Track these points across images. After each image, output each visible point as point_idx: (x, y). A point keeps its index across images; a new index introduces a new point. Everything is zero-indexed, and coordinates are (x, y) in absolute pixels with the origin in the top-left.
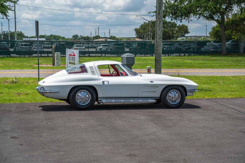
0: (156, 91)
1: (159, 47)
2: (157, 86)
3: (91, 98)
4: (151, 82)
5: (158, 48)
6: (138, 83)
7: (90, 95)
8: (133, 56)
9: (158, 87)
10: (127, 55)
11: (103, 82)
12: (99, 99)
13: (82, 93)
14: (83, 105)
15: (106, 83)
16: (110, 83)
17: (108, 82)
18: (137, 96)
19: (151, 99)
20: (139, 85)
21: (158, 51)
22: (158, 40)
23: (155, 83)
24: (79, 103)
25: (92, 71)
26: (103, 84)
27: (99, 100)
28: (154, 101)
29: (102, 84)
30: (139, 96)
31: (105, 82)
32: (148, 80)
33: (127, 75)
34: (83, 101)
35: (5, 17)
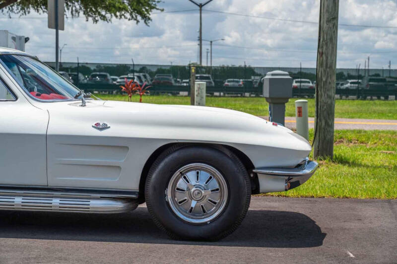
0: (119, 167)
1: (327, 44)
2: (121, 145)
5: (325, 47)
8: (289, 77)
10: (273, 75)
21: (324, 56)
22: (325, 25)
35: (142, 21)
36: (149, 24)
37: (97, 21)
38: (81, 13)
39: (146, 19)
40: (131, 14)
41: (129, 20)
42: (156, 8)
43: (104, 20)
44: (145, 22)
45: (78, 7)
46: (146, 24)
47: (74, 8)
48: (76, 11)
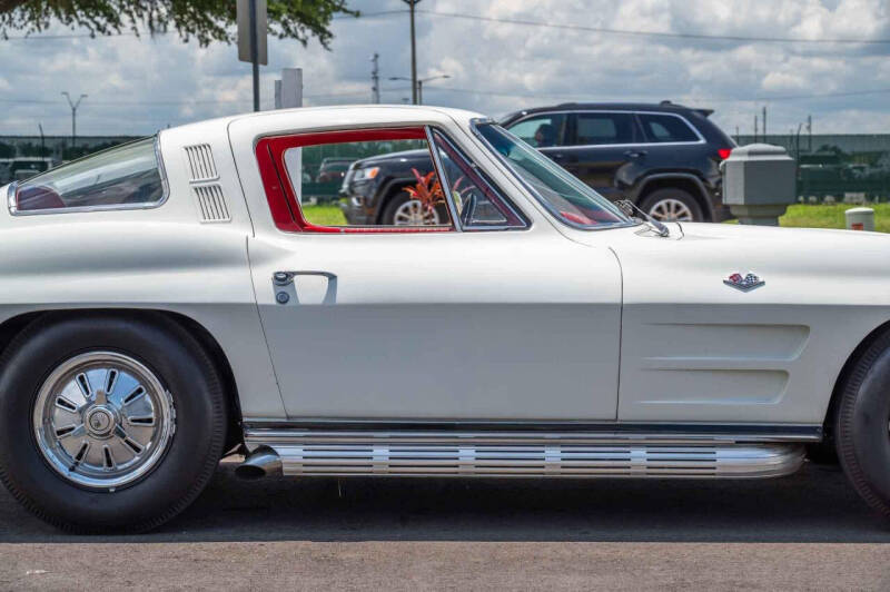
0: (784, 374)
2: (792, 322)
3: (176, 421)
4: (735, 281)
6: (614, 298)
7: (165, 398)
8: (786, 158)
9: (805, 329)
10: (751, 153)
11: (284, 280)
12: (253, 439)
13: (98, 377)
14: (105, 491)
15: (309, 291)
16: (344, 295)
17: (332, 278)
18: (603, 412)
19: (739, 444)
20: (621, 308)
23: (776, 290)
24: (64, 470)
25: (205, 179)
26: (283, 299)
27: (251, 448)
28: (770, 461)
29: (267, 296)
30: (628, 414)
31: (296, 279)
32: (704, 264)
33: (515, 219)
34: (97, 448)
35: (314, 40)
36: (329, 46)
37: (207, 42)
38: (172, 24)
39: (323, 34)
40: (285, 24)
41: (281, 37)
42: (345, 11)
43: (220, 39)
44: (321, 39)
45: (163, 10)
46: (325, 45)
47: (155, 14)
48: (160, 20)
